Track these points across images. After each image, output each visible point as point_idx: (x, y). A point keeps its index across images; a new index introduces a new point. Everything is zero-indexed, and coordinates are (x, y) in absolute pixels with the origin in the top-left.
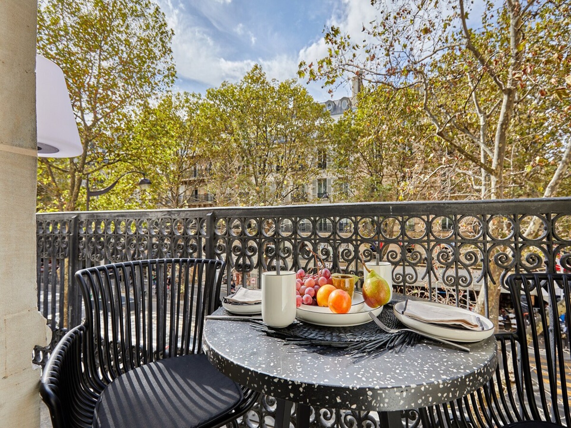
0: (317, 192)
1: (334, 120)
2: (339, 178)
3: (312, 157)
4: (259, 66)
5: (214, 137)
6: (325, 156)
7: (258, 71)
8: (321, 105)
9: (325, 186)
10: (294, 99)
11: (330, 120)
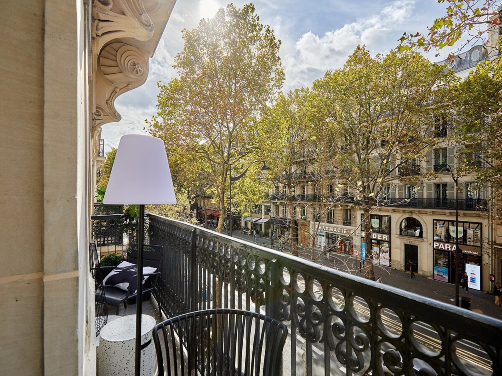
0: (433, 163)
2: (467, 146)
3: (425, 127)
4: (361, 47)
5: (319, 122)
6: (445, 123)
7: (360, 52)
8: (439, 64)
9: (445, 156)
10: (403, 68)
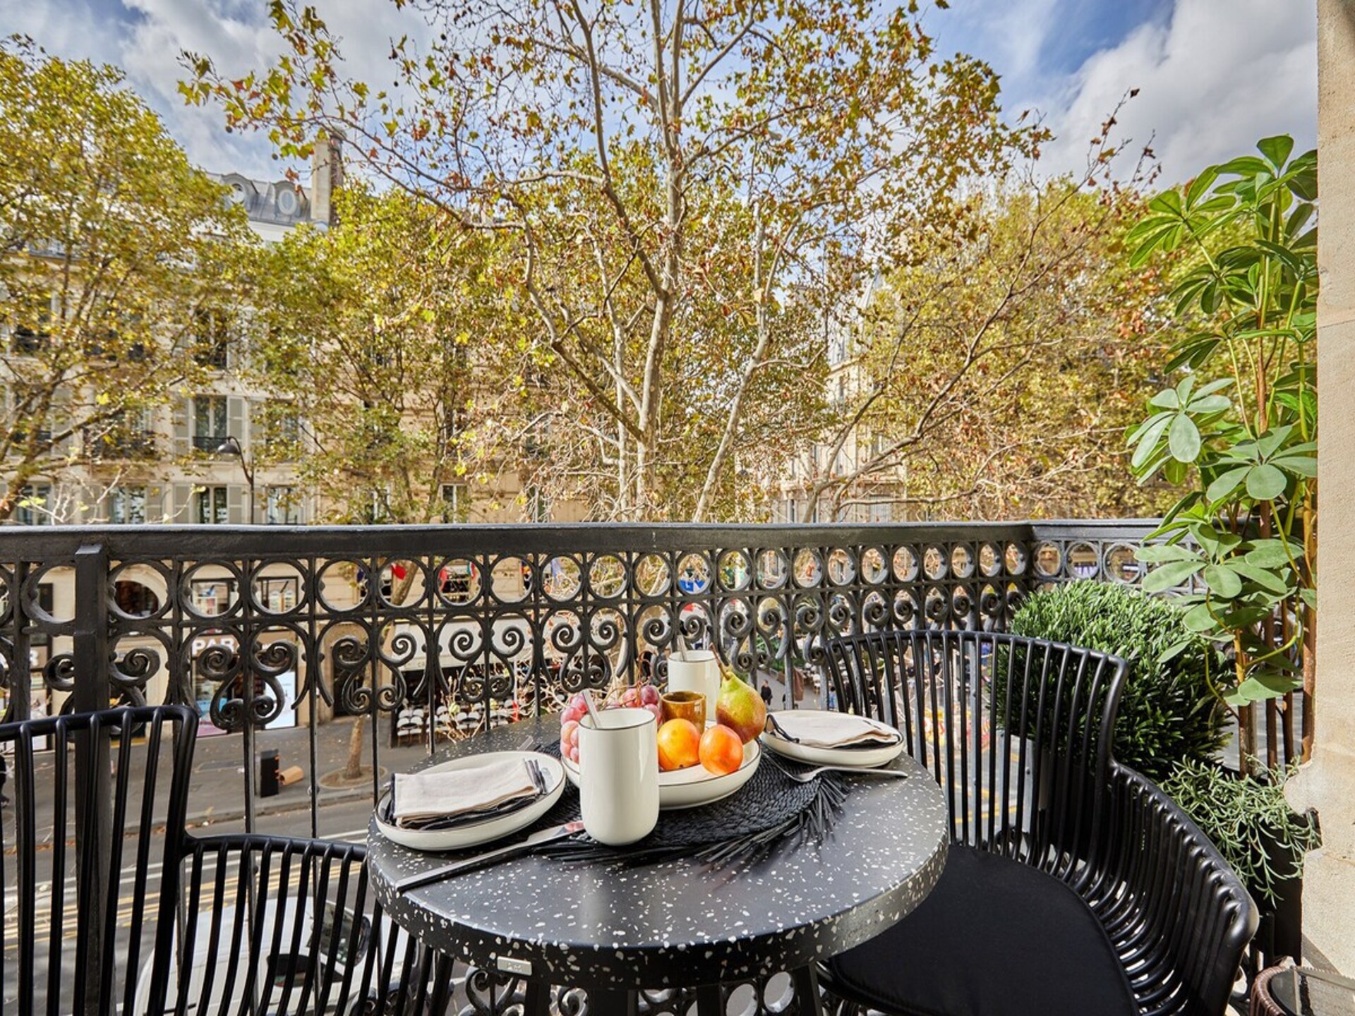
0: (192, 432)
1: (258, 238)
6: (223, 331)
9: (222, 420)
11: (248, 236)
